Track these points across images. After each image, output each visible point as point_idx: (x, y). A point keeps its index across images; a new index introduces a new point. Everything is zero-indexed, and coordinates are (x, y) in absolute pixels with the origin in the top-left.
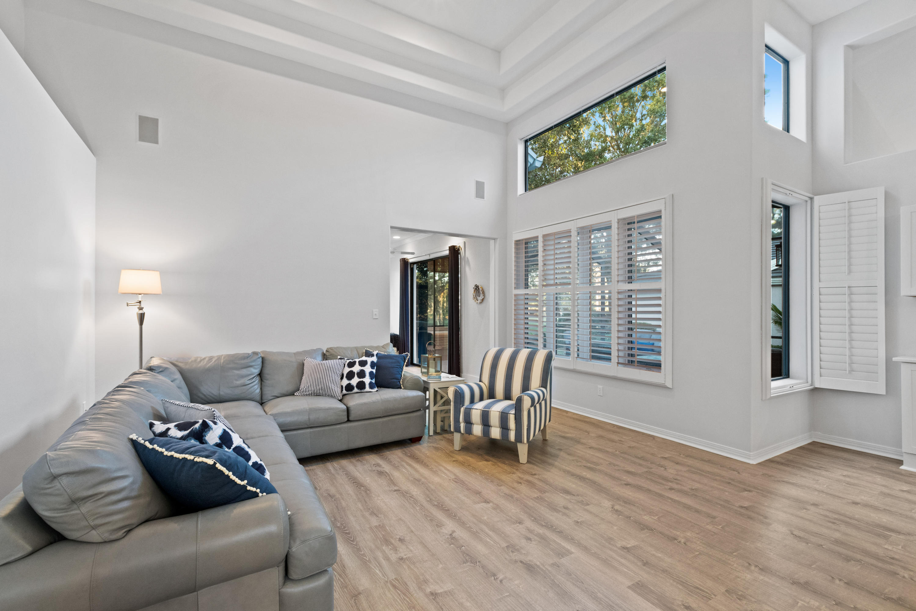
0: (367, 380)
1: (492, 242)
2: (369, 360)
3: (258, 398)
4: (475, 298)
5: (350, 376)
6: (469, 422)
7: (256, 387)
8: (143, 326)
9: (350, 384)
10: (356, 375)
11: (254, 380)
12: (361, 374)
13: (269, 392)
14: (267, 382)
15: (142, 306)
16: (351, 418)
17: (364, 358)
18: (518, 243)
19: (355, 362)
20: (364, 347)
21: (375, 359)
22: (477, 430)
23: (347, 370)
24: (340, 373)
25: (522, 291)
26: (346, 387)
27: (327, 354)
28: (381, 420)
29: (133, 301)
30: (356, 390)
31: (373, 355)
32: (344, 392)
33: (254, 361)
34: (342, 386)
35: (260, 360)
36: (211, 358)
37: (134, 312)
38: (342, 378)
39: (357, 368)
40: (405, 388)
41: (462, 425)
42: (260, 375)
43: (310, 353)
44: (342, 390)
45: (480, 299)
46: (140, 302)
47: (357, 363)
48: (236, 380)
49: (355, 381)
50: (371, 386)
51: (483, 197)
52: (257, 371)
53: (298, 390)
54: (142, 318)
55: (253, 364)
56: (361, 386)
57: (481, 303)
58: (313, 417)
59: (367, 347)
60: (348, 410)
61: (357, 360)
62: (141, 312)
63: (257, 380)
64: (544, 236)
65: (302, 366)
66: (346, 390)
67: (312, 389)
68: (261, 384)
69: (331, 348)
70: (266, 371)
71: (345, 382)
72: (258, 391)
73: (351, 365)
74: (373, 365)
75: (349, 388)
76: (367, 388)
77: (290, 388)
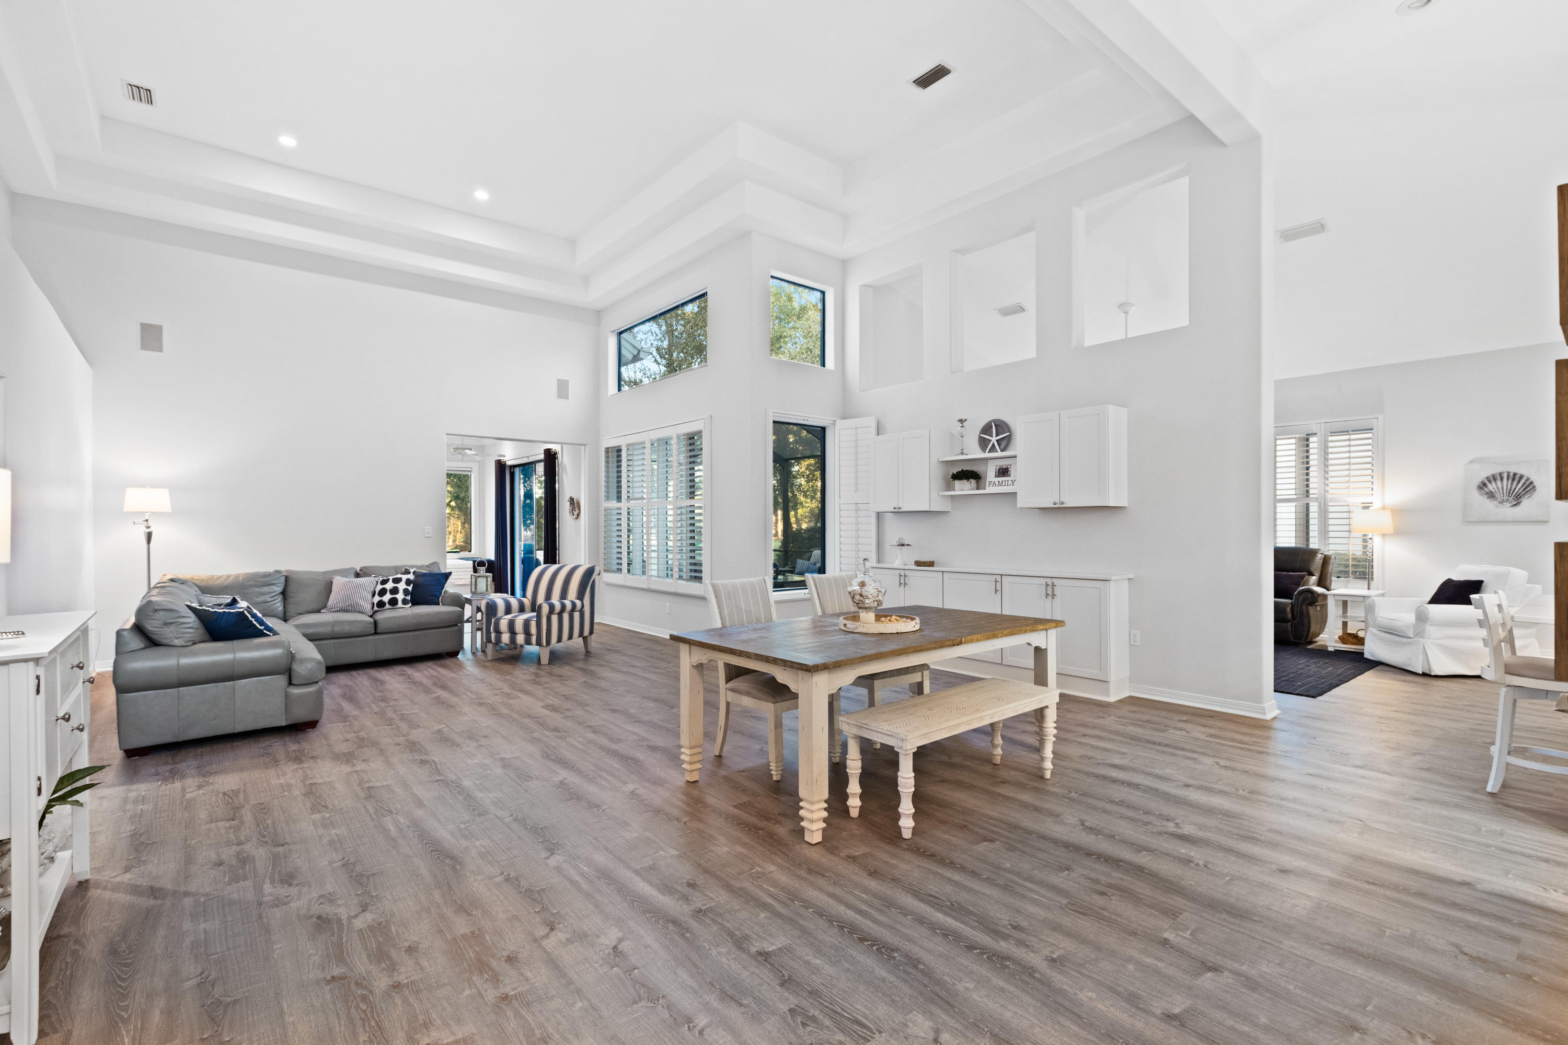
0: (400, 596)
1: (583, 447)
2: (405, 577)
3: (281, 615)
4: (572, 512)
5: (383, 592)
6: (498, 632)
7: (279, 604)
8: (151, 545)
9: (381, 600)
10: (388, 592)
11: (276, 597)
12: (395, 591)
13: (292, 609)
14: (290, 601)
15: (150, 524)
16: (378, 631)
17: (399, 576)
18: (607, 450)
19: (388, 580)
20: (404, 566)
21: (411, 577)
22: (506, 638)
23: (380, 587)
24: (372, 590)
25: (613, 504)
26: (377, 604)
27: (361, 573)
28: (412, 633)
29: (140, 520)
30: (388, 606)
31: (409, 573)
32: (376, 608)
33: (276, 579)
34: (373, 604)
35: (283, 578)
36: (228, 577)
37: (141, 531)
38: (373, 595)
39: (390, 585)
40: (443, 605)
41: (493, 635)
42: (284, 593)
43: (343, 572)
44: (373, 607)
45: (576, 513)
46: (147, 521)
47: (391, 581)
48: (257, 597)
49: (387, 597)
50: (405, 602)
51: (567, 397)
52: (279, 589)
53: (325, 607)
54: (149, 536)
55: (275, 582)
56: (393, 602)
57: (577, 518)
58: (337, 629)
59: (407, 566)
60: (375, 623)
61: (391, 578)
62: (148, 530)
63: (280, 598)
64: (628, 445)
65: (331, 584)
66: (377, 606)
67: (340, 605)
68: (284, 602)
69: (365, 568)
70: (291, 589)
71: (377, 599)
72: (281, 608)
73: (384, 582)
74: (408, 582)
75: (381, 604)
76: (400, 604)
77: (315, 606)
